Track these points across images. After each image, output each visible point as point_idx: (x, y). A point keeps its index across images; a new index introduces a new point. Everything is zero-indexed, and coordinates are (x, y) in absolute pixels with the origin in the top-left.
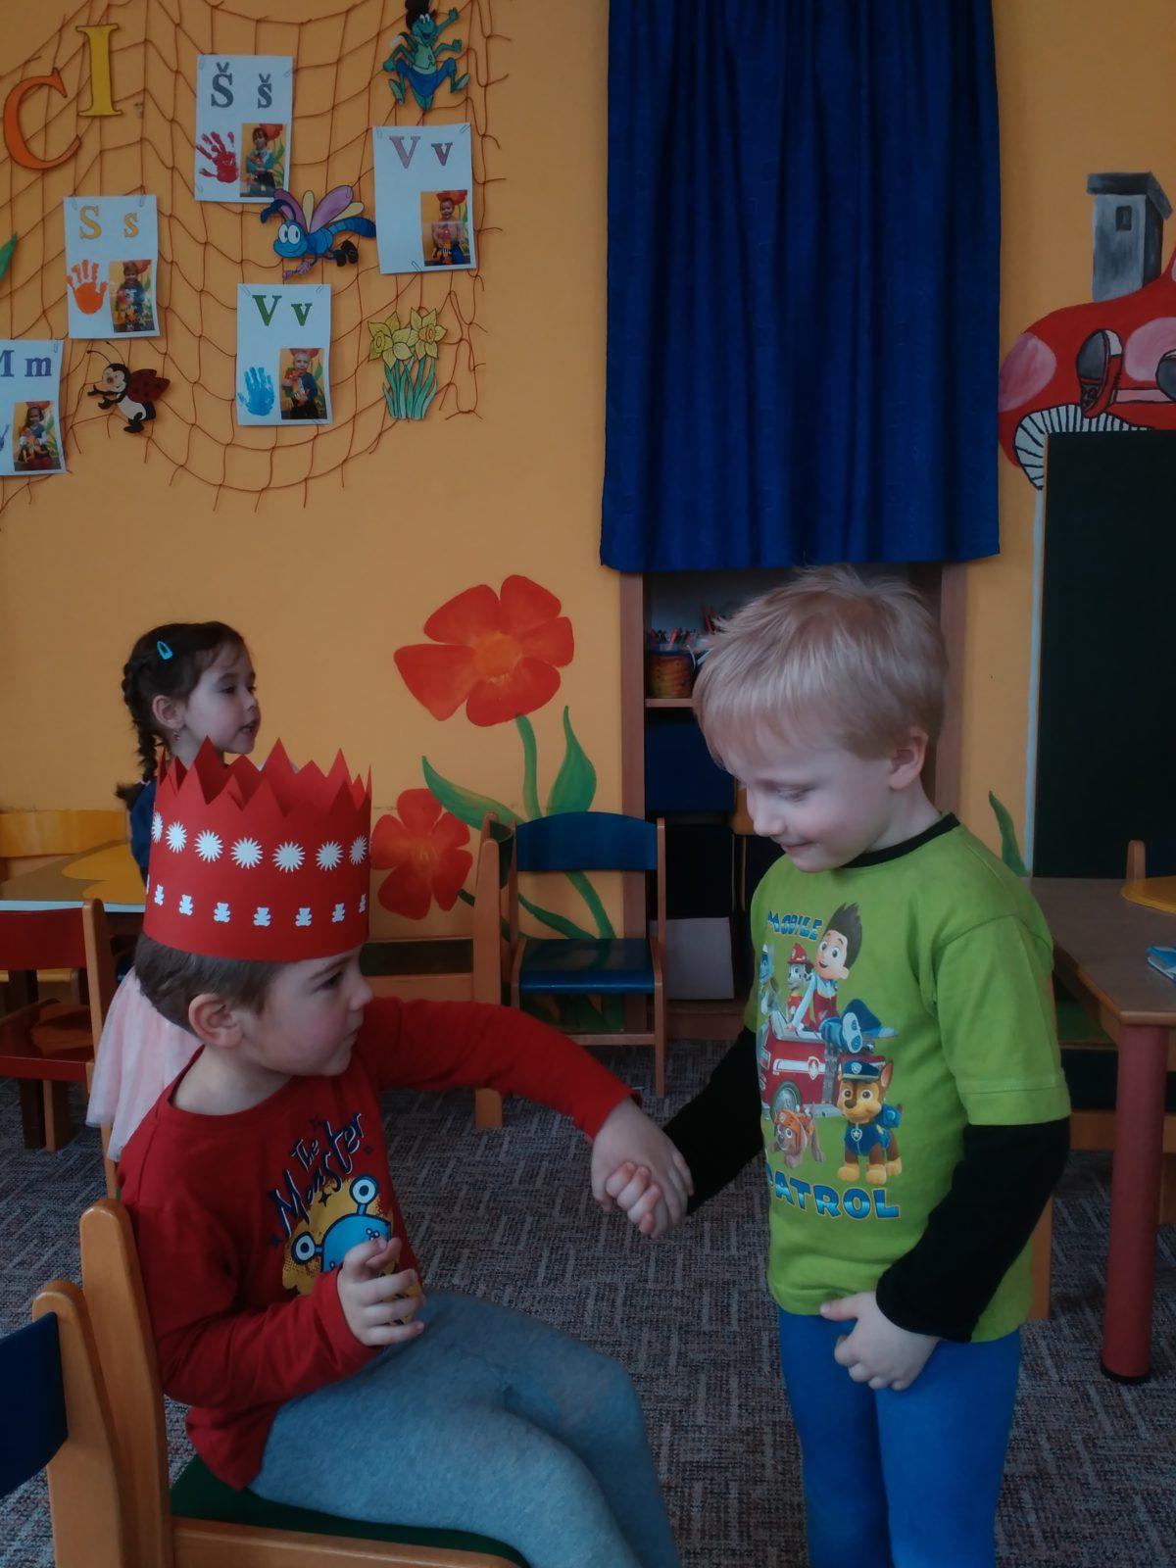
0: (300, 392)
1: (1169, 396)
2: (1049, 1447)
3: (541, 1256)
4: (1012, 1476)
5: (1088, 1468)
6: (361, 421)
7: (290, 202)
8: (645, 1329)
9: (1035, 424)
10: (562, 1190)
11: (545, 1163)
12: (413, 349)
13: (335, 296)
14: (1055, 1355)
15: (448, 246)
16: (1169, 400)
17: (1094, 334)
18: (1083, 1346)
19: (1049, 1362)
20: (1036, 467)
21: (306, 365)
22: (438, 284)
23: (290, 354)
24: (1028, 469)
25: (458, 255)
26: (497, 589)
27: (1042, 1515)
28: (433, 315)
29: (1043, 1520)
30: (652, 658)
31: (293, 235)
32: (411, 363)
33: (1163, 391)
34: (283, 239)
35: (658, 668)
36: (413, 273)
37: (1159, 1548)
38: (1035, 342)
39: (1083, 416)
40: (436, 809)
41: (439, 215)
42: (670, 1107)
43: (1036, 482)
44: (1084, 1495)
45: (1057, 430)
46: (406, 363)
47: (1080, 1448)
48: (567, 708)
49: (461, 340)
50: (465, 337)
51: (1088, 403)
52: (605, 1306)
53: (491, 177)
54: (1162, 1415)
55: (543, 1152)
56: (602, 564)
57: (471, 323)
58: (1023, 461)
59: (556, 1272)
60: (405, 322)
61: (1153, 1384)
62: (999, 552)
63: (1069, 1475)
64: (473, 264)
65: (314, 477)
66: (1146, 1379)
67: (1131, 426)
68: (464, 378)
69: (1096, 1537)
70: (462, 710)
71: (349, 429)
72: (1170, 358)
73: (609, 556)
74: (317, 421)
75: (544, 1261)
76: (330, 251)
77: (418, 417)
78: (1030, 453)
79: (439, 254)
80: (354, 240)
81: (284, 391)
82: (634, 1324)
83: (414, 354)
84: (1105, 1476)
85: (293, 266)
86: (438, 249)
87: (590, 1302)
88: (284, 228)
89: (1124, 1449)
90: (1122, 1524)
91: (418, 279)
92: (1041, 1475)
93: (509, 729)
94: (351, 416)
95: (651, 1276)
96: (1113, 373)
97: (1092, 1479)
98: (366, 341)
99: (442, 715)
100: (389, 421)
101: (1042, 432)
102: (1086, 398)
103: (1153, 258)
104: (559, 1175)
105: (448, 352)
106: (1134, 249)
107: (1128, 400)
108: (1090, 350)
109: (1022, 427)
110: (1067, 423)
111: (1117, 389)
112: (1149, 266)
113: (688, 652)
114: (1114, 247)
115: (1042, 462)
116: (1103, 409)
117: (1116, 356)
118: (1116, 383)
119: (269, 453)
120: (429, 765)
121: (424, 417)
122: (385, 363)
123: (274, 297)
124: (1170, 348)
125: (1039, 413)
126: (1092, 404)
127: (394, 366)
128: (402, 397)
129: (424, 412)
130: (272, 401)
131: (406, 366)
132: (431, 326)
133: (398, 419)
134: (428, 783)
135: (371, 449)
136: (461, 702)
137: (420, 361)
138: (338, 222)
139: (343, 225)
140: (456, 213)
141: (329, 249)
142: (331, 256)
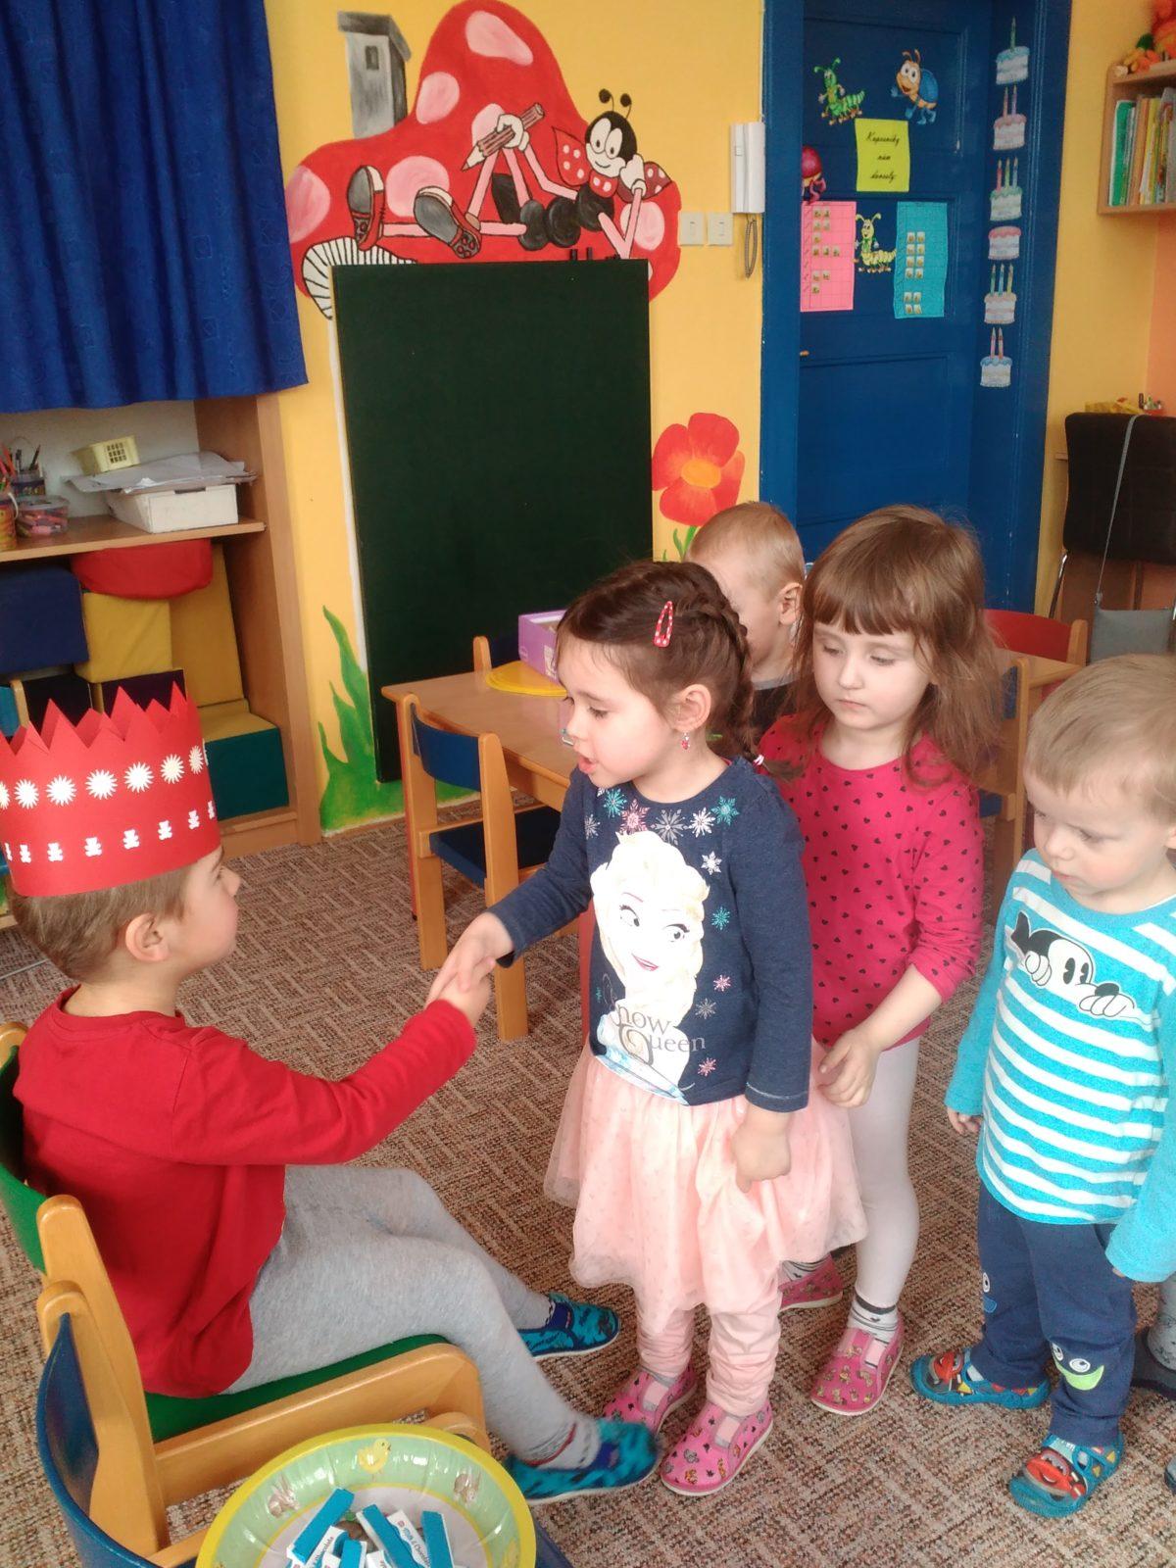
1: (428, 232)
9: (318, 255)
14: (549, 1059)
16: (426, 234)
17: (358, 170)
18: (563, 1044)
19: (547, 1065)
20: (324, 297)
24: (317, 299)
33: (420, 226)
38: (309, 176)
39: (358, 249)
43: (326, 312)
45: (339, 263)
51: (361, 236)
58: (313, 293)
62: (307, 382)
67: (398, 258)
72: (423, 196)
78: (317, 284)
96: (378, 210)
101: (325, 264)
102: (359, 231)
103: (400, 99)
106: (383, 89)
107: (393, 234)
108: (356, 186)
109: (308, 259)
110: (346, 255)
111: (383, 224)
112: (397, 107)
113: (10, 501)
114: (366, 86)
115: (329, 293)
116: (373, 240)
117: (379, 192)
118: (382, 218)
124: (424, 185)
125: (322, 246)
126: (364, 238)
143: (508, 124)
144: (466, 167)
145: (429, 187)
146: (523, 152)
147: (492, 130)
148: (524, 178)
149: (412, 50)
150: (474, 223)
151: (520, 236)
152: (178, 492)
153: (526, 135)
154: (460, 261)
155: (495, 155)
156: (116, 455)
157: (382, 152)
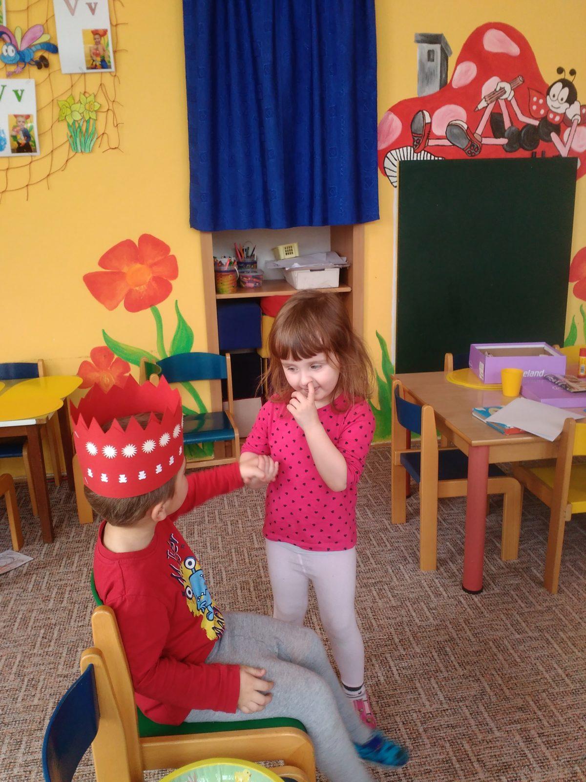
1: (451, 142)
2: (451, 626)
3: (209, 573)
4: (440, 641)
5: (469, 633)
6: (56, 153)
7: (8, 33)
8: (268, 601)
9: (393, 155)
10: (208, 539)
11: (196, 526)
12: (82, 115)
13: (37, 85)
14: (443, 585)
15: (99, 59)
16: (451, 144)
17: (417, 113)
18: (453, 580)
19: (441, 589)
20: (393, 177)
21: (23, 124)
22: (95, 78)
23: (14, 118)
24: (390, 177)
25: (104, 65)
26: (137, 243)
27: (456, 656)
28: (92, 97)
29: (457, 658)
30: (218, 273)
31: (11, 52)
32: (82, 121)
33: (448, 140)
34: (5, 54)
35: (221, 279)
36: (80, 73)
37: (504, 662)
38: (392, 116)
39: (414, 152)
40: (112, 356)
41: (93, 42)
42: (246, 491)
43: (393, 184)
44: (470, 645)
45: (403, 160)
46: (79, 122)
47: (464, 625)
48: (177, 301)
49: (108, 110)
50: (111, 108)
51: (416, 146)
52: (246, 592)
53: (119, 22)
54: (491, 605)
55: (192, 521)
56: (191, 227)
57: (114, 101)
58: (388, 174)
59: (218, 579)
60: (77, 99)
61: (484, 593)
62: (379, 218)
63: (462, 637)
64: (113, 69)
65: (31, 184)
66: (481, 591)
67: (435, 157)
68: (111, 130)
69: (479, 662)
70: (122, 304)
71: (49, 158)
72: (452, 125)
73: (195, 222)
74: (30, 154)
75: (211, 574)
76: (33, 61)
77: (87, 150)
78: (391, 170)
79: (94, 63)
80: (47, 55)
81: (12, 138)
82: (262, 599)
83: (83, 117)
84: (476, 635)
85: (12, 69)
86: (94, 61)
87: (239, 591)
88: (5, 47)
89: (481, 622)
90: (488, 655)
91: (83, 76)
92: (452, 639)
93: (148, 312)
94: (51, 151)
95: (263, 574)
96: (427, 132)
97: (472, 638)
98: (56, 111)
99: (112, 308)
100: (72, 154)
101: (396, 160)
102: (415, 143)
103: (444, 76)
104: (204, 531)
105: (102, 116)
106: (435, 71)
107: (433, 144)
108: (416, 120)
109: (387, 157)
110: (407, 155)
111: (429, 139)
112: (442, 80)
113: (235, 270)
114: (426, 70)
115: (397, 174)
116: (422, 149)
117: (428, 123)
118: (428, 136)
119: (5, 172)
120: (106, 334)
121: (91, 152)
122: (68, 122)
123: (2, 86)
124: (452, 120)
125: (395, 151)
126: (418, 146)
127: (73, 123)
128: (78, 139)
129: (91, 150)
130: (5, 143)
131: (79, 124)
132: (91, 102)
133: (76, 152)
134: (106, 343)
135: (63, 169)
136: (121, 301)
137: (86, 121)
138: (36, 45)
139: (39, 47)
140: (102, 42)
141: (32, 60)
142: (34, 63)
143: (502, 86)
144: (477, 109)
145: (455, 120)
146: (510, 101)
147: (494, 90)
148: (509, 114)
149: (452, 51)
150: (479, 138)
151: (504, 145)
152: (311, 270)
153: (513, 92)
154: (470, 158)
155: (494, 103)
156: (289, 251)
157: (431, 103)
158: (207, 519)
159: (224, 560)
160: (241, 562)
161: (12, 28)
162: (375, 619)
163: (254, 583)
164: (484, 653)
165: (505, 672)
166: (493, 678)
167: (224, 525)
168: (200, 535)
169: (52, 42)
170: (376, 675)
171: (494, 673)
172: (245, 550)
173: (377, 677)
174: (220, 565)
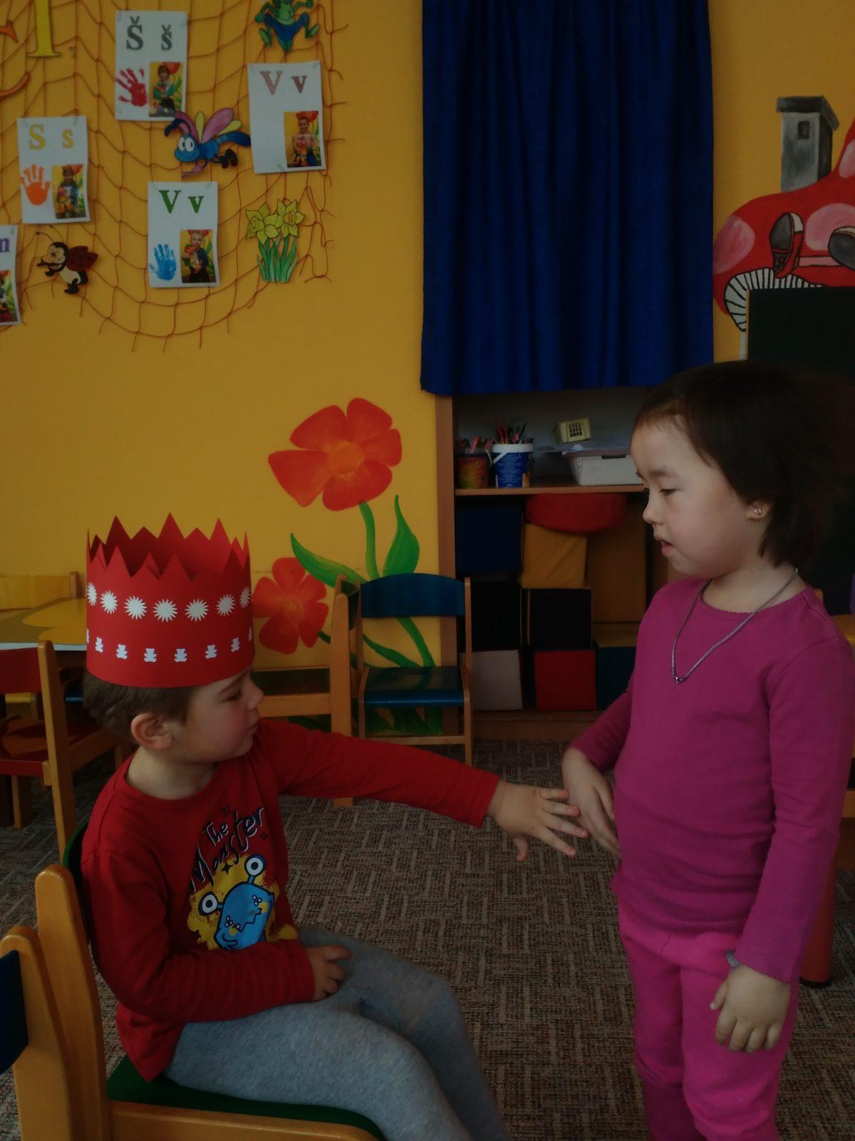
0: (196, 263)
1: (837, 261)
3: (383, 900)
6: (241, 284)
7: (187, 121)
8: (461, 953)
9: (740, 283)
10: (397, 852)
11: (385, 832)
12: (279, 230)
13: (220, 190)
15: (304, 153)
16: (837, 264)
17: (784, 215)
20: (740, 315)
21: (200, 242)
22: (297, 181)
23: (188, 234)
24: (735, 316)
25: (312, 160)
26: (344, 409)
28: (294, 205)
30: (460, 459)
31: (189, 145)
32: (278, 240)
33: (833, 258)
34: (182, 149)
35: (464, 466)
36: (279, 173)
37: (841, 1108)
38: (739, 222)
39: (775, 277)
40: (301, 572)
41: (297, 129)
43: (740, 326)
45: (756, 287)
46: (274, 240)
48: (397, 497)
49: (315, 223)
50: (318, 220)
51: (778, 267)
52: (430, 936)
53: (336, 101)
54: (841, 1009)
55: (383, 824)
56: (422, 389)
57: (322, 211)
58: (731, 310)
59: (394, 912)
60: (273, 209)
61: (834, 987)
64: (323, 166)
65: (207, 326)
66: (828, 984)
67: (810, 283)
68: (317, 252)
70: (320, 498)
71: (232, 290)
72: (838, 234)
73: (429, 382)
74: (207, 284)
75: (385, 904)
77: (284, 279)
78: (736, 305)
79: (298, 158)
80: (235, 148)
81: (183, 262)
83: (280, 234)
84: (800, 1055)
85: (189, 168)
86: (297, 155)
87: (420, 934)
88: (182, 140)
89: (813, 1035)
90: (813, 1091)
91: (282, 177)
93: (355, 513)
94: (234, 280)
95: (464, 914)
96: (796, 246)
97: (792, 1061)
98: (244, 224)
99: (305, 501)
100: (263, 284)
102: (777, 263)
103: (825, 160)
104: (395, 841)
105: (306, 232)
106: (811, 153)
107: (807, 265)
108: (779, 229)
109: (731, 285)
110: (763, 282)
111: (799, 257)
112: (822, 166)
113: (486, 454)
114: (796, 151)
115: (745, 311)
116: (789, 271)
117: (798, 232)
118: (798, 252)
119: (173, 308)
120: (295, 540)
121: (288, 281)
122: (259, 241)
123: (175, 191)
124: (840, 226)
125: (743, 275)
126: (781, 268)
127: (266, 243)
128: (271, 266)
129: (288, 277)
130: (175, 269)
131: (274, 243)
132: (292, 213)
133: (269, 282)
134: (295, 554)
135: (248, 306)
136: (318, 494)
137: (285, 239)
138: (223, 135)
139: (226, 138)
140: (310, 128)
141: (216, 156)
142: (218, 160)
145: (844, 227)
149: (840, 121)
152: (604, 457)
156: (575, 431)
158: (405, 823)
159: (411, 885)
160: (436, 891)
161: (192, 115)
162: (628, 1005)
163: (446, 924)
164: (808, 1087)
165: (840, 1125)
166: (814, 1132)
167: (428, 835)
168: (387, 844)
169: (244, 131)
170: (603, 1095)
171: (818, 1124)
172: (448, 875)
173: (605, 1099)
174: (403, 892)
